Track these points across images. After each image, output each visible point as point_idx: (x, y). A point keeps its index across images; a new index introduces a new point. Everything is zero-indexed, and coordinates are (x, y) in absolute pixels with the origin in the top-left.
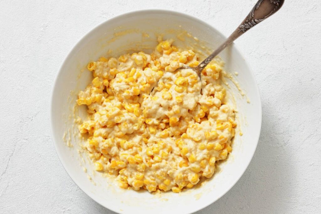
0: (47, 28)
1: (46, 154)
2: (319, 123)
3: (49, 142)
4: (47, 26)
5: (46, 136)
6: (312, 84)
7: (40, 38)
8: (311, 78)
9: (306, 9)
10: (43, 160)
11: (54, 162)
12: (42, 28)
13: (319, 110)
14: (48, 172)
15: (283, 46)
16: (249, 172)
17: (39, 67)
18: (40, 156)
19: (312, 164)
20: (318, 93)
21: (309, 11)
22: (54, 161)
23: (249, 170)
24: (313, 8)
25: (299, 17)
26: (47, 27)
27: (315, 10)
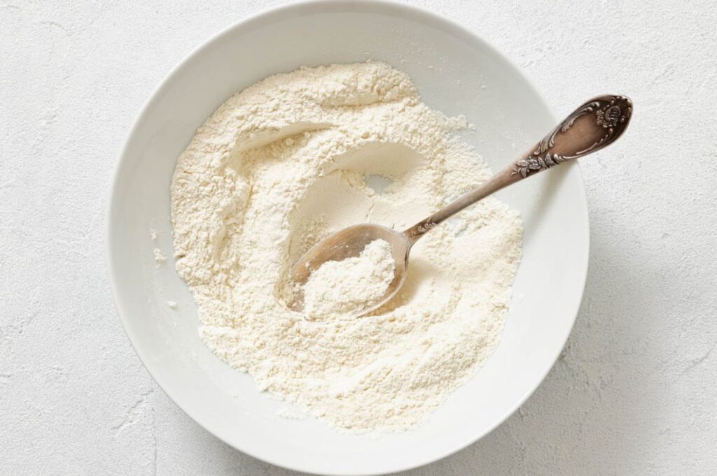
0: (55, 121)
1: (52, 410)
2: (680, 335)
3: (60, 382)
4: (55, 116)
5: (54, 369)
6: (664, 246)
7: (38, 142)
8: (661, 232)
9: (650, 75)
10: (47, 424)
11: (71, 427)
12: (45, 121)
13: (680, 305)
14: (59, 451)
15: (598, 158)
16: (520, 449)
17: (36, 210)
18: (40, 415)
19: (665, 429)
20: (679, 267)
21: (656, 79)
22: (71, 425)
23: (521, 443)
24: (666, 72)
25: (634, 91)
26: (55, 119)
27: (670, 78)
